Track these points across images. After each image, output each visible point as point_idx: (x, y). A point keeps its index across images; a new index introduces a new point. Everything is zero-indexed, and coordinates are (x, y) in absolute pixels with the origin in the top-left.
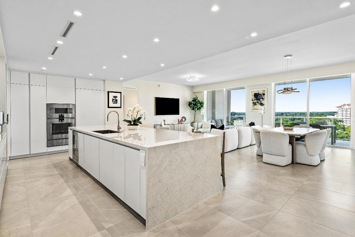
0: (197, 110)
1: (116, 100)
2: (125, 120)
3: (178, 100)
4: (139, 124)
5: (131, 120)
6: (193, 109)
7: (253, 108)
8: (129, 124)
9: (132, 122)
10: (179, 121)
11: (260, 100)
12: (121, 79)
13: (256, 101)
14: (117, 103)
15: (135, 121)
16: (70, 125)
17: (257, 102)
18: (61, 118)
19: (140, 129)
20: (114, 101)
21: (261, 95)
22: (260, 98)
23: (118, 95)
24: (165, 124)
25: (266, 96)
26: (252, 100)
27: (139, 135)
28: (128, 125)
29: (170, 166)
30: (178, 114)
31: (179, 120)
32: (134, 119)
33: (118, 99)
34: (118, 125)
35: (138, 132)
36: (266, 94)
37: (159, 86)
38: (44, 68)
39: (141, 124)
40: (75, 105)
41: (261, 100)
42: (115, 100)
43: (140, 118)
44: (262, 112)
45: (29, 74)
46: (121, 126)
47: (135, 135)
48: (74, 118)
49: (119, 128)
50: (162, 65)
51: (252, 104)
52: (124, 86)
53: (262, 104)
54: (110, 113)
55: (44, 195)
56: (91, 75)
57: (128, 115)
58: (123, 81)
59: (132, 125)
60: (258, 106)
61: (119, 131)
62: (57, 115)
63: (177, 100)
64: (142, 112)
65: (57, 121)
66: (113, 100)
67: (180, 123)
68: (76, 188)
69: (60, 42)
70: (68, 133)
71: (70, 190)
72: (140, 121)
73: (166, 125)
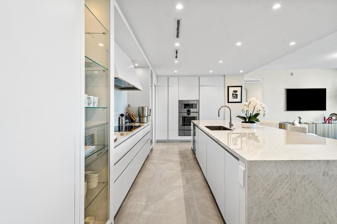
1: (237, 95)
2: (238, 116)
3: (325, 90)
4: (256, 122)
5: (245, 116)
8: (244, 121)
9: (247, 119)
10: (325, 120)
12: (241, 71)
14: (237, 98)
15: (250, 118)
16: (194, 118)
18: (189, 112)
19: (257, 128)
20: (234, 96)
23: (239, 89)
24: (300, 123)
27: (256, 135)
28: (242, 122)
29: (290, 198)
30: (325, 109)
31: (325, 118)
32: (249, 115)
33: (239, 93)
34: (230, 122)
35: (255, 131)
37: (292, 74)
38: (176, 72)
39: (259, 121)
40: (198, 101)
42: (235, 94)
43: (257, 115)
45: (168, 77)
46: (233, 123)
47: (251, 135)
48: (198, 112)
49: (231, 125)
50: (292, 44)
52: (245, 79)
54: (221, 108)
55: (163, 178)
56: (211, 71)
57: (243, 110)
58: (243, 74)
59: (247, 122)
61: (230, 128)
62: (186, 110)
63: (323, 91)
64: (258, 107)
65: (185, 115)
66: (233, 94)
67: (328, 122)
68: (187, 180)
69: (177, 44)
70: (190, 125)
71: (181, 180)
72: (257, 118)
73: (303, 123)
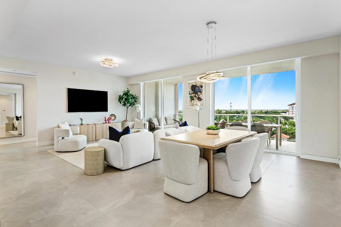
0: (130, 106)
3: (106, 93)
6: (125, 105)
7: (191, 104)
11: (197, 94)
13: (193, 95)
17: (195, 96)
21: (198, 87)
22: (197, 91)
25: (203, 88)
26: (190, 94)
36: (204, 86)
41: (199, 93)
44: (198, 108)
51: (189, 99)
53: (200, 99)
60: (196, 101)
67: (108, 122)
